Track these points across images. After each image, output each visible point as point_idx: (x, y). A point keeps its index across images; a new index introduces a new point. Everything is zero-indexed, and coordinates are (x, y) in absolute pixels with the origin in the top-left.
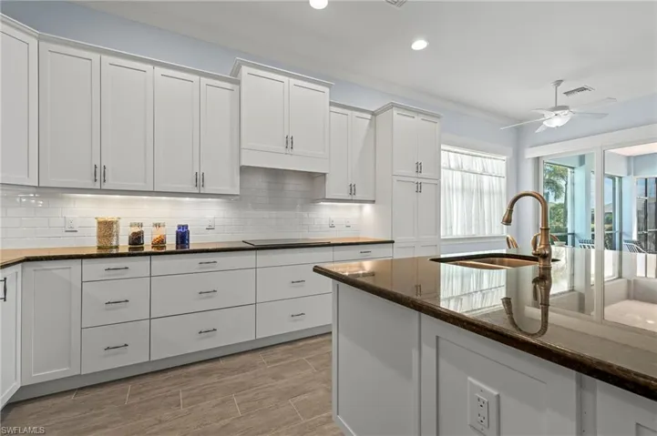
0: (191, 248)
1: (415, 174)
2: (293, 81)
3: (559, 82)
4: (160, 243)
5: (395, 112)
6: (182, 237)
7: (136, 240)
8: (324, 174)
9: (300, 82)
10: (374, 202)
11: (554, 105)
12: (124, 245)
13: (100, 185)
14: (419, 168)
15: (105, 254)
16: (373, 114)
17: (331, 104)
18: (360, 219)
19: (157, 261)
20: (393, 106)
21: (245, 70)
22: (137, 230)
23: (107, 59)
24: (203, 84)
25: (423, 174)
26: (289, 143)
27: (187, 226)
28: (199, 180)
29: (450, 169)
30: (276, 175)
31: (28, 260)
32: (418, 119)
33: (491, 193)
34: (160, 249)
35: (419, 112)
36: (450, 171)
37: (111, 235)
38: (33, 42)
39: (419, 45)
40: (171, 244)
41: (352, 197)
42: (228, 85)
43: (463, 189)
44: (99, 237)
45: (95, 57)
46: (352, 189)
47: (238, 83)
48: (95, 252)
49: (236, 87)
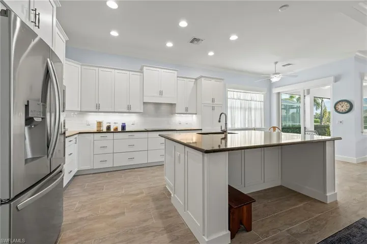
0: (126, 130)
1: (212, 103)
2: (163, 70)
3: (276, 63)
4: (116, 129)
5: (203, 79)
6: (123, 127)
7: (108, 128)
8: (175, 104)
9: (165, 70)
10: (196, 114)
11: (274, 72)
12: (105, 130)
13: (98, 110)
14: (213, 100)
15: (99, 132)
16: (196, 79)
17: (178, 77)
18: (192, 121)
19: (115, 134)
20: (202, 77)
21: (145, 68)
22: (108, 125)
23: (100, 69)
24: (131, 74)
25: (215, 103)
26: (161, 93)
27: (125, 124)
28: (129, 107)
29: (234, 99)
30: (157, 105)
31: (80, 133)
32: (213, 81)
33: (256, 109)
34: (116, 131)
35: (213, 78)
36: (235, 100)
37: (101, 126)
38: (80, 66)
39: (211, 54)
40: (120, 129)
41: (187, 112)
42: (139, 74)
43: (241, 108)
44: (97, 127)
45: (97, 68)
46: (187, 109)
47: (143, 72)
48: (96, 131)
49: (142, 74)
